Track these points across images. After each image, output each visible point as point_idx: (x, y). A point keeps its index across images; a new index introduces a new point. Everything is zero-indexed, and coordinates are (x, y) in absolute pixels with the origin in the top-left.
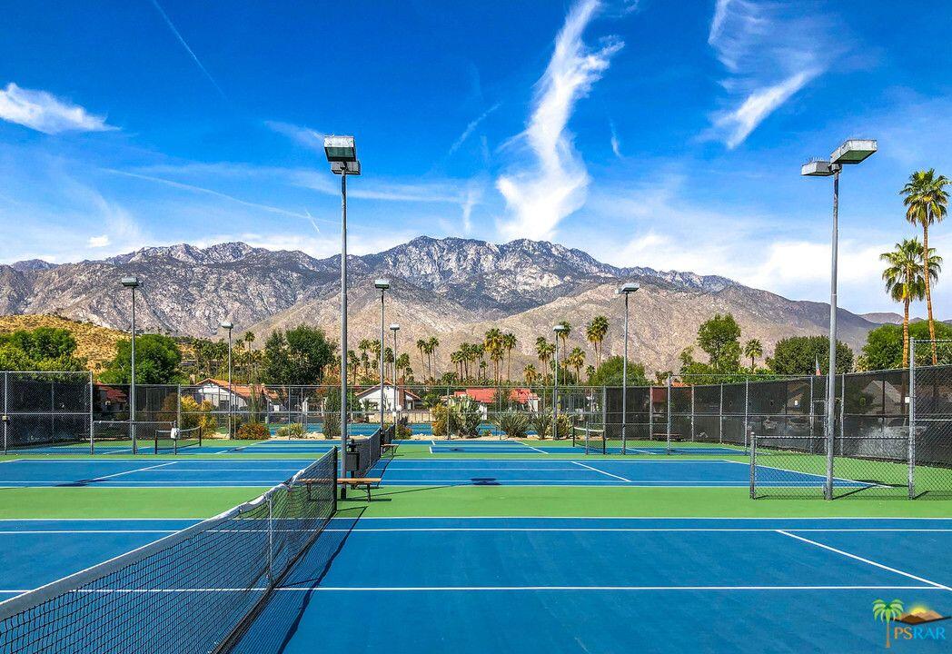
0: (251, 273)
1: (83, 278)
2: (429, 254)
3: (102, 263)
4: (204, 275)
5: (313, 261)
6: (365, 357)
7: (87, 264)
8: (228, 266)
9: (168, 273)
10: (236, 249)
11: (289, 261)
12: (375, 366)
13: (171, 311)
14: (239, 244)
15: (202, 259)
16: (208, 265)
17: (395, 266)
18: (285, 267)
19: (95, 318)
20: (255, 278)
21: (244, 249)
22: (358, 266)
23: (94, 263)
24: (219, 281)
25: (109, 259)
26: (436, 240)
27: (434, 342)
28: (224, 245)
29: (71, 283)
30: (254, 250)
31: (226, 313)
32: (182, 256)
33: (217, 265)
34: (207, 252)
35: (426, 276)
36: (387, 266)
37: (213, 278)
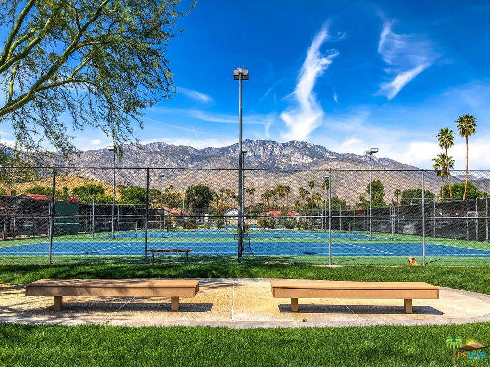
0: (167, 156)
1: (88, 158)
2: (250, 147)
3: (97, 152)
4: (145, 157)
5: (196, 151)
6: (222, 196)
7: (91, 152)
8: (156, 153)
9: (128, 156)
10: (160, 145)
11: (185, 150)
12: (226, 199)
13: (129, 174)
14: (161, 142)
15: (144, 150)
16: (147, 153)
17: (234, 153)
18: (183, 154)
19: (94, 177)
20: (169, 159)
21: (164, 145)
22: (217, 153)
23: (94, 151)
24: (152, 160)
25: (101, 150)
26: (253, 141)
27: (254, 189)
28: (154, 143)
29: (83, 161)
30: (169, 146)
31: (155, 174)
32: (135, 148)
33: (151, 152)
34: (146, 146)
35: (249, 157)
36: (230, 153)
37: (149, 158)
